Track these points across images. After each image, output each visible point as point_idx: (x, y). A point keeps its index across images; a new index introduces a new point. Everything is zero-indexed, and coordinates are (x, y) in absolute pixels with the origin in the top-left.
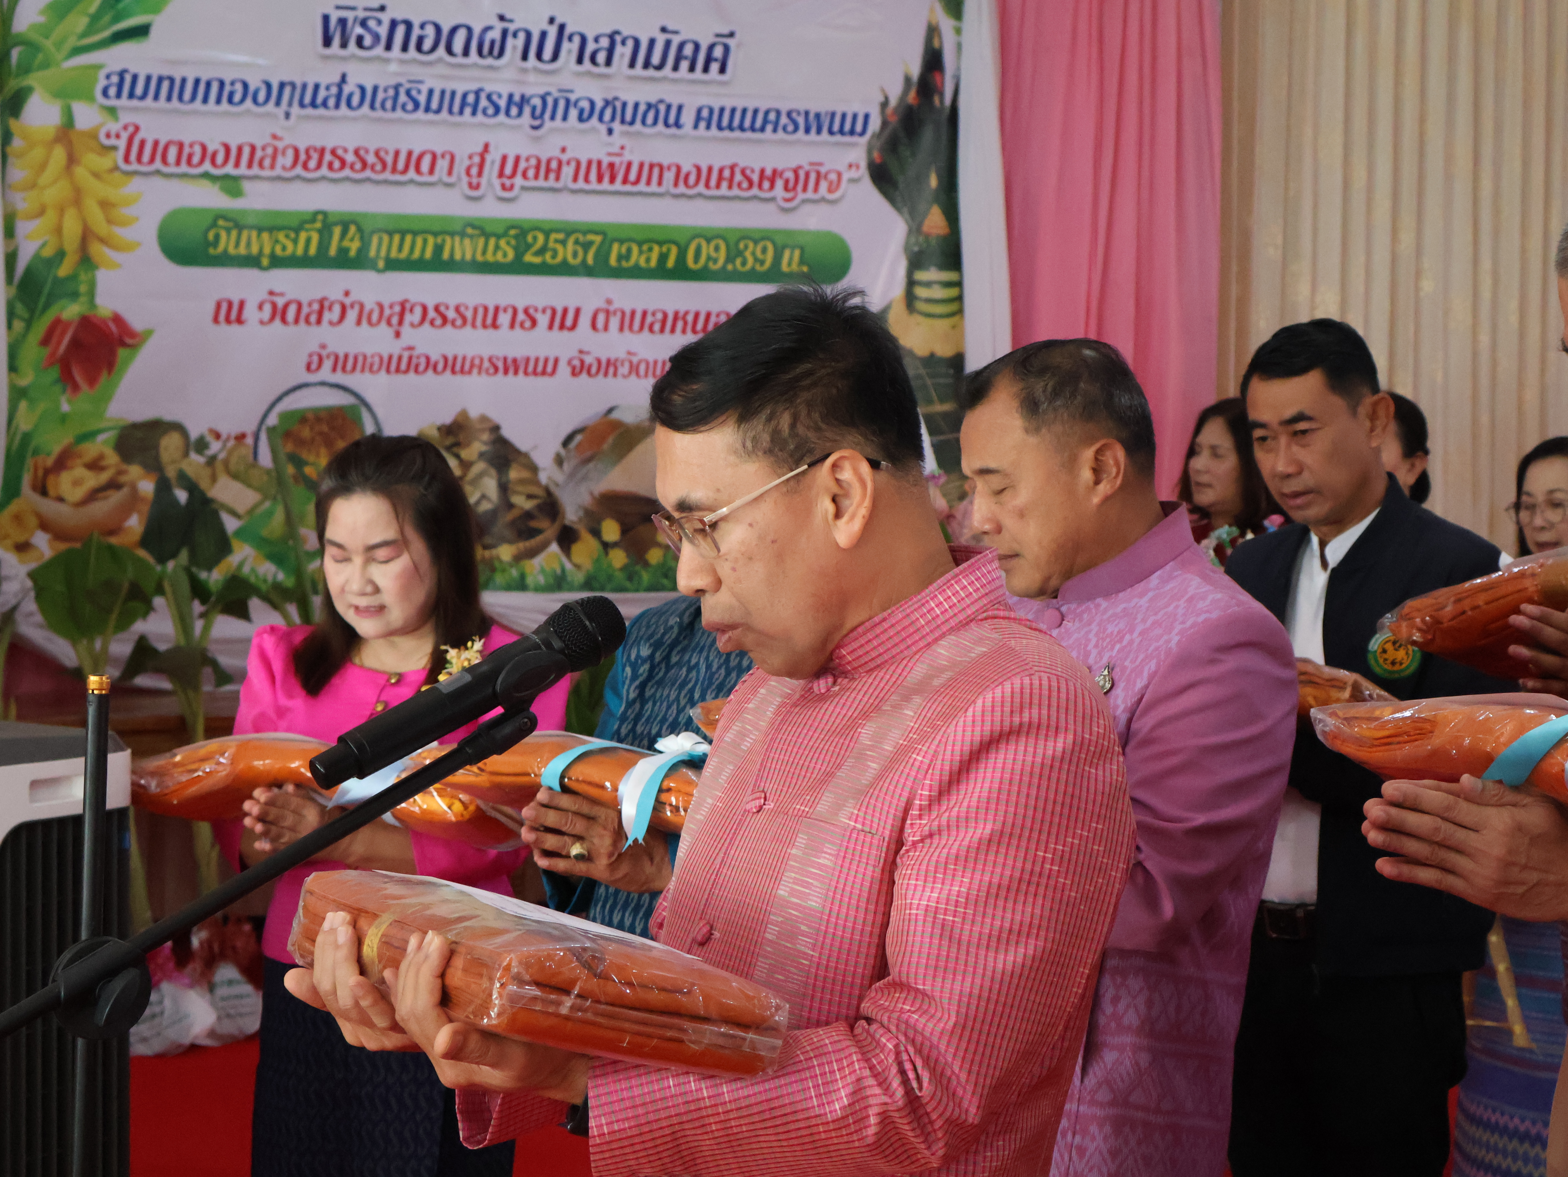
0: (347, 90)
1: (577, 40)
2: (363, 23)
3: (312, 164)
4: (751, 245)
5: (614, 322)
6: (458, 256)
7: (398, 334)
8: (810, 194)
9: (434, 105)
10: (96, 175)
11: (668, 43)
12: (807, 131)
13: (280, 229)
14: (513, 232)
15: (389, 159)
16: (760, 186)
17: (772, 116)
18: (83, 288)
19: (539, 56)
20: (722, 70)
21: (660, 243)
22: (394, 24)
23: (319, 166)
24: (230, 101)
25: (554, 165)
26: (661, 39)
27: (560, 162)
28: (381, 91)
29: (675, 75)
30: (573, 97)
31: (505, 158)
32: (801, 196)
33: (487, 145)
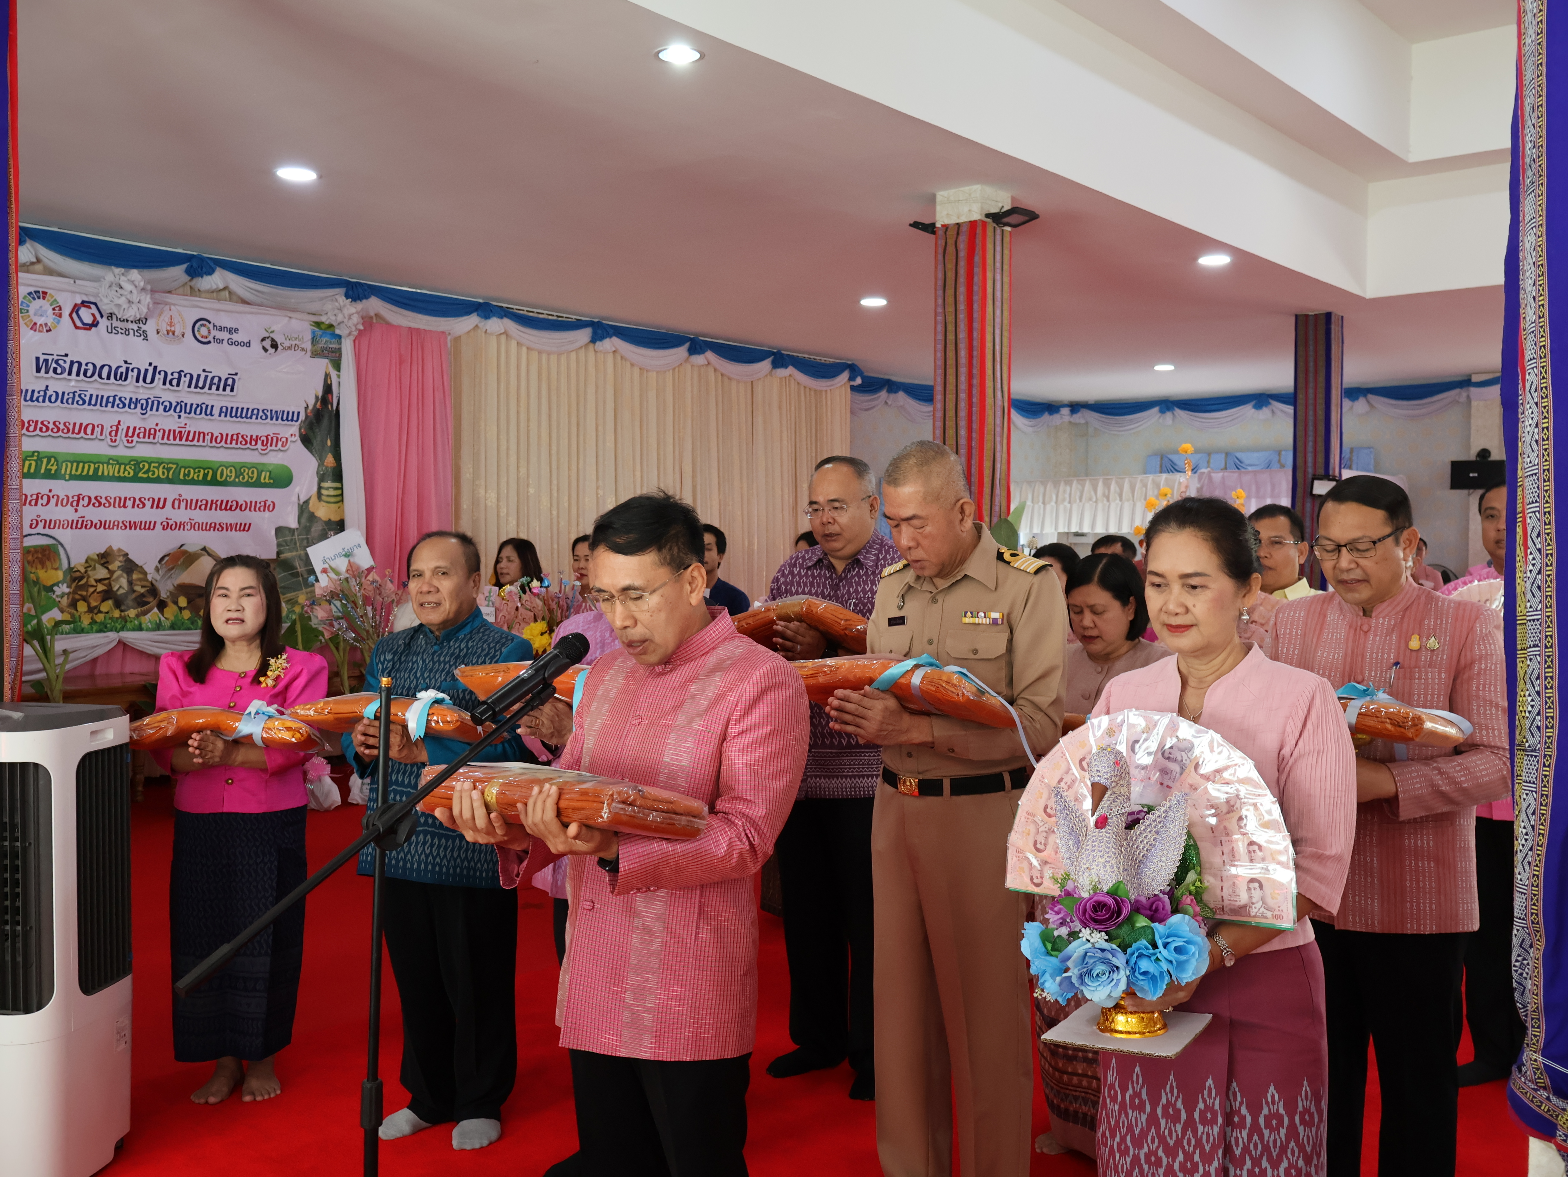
0: (48, 393)
1: (163, 373)
2: (57, 362)
3: (31, 429)
4: (247, 470)
5: (183, 505)
6: (106, 474)
7: (76, 511)
8: (273, 447)
9: (93, 402)
11: (206, 377)
12: (272, 419)
14: (133, 463)
15: (71, 427)
16: (251, 444)
17: (255, 412)
19: (144, 381)
20: (232, 390)
21: (204, 469)
22: (72, 363)
23: (35, 430)
25: (152, 431)
26: (203, 375)
27: (155, 430)
28: (66, 394)
29: (210, 392)
30: (161, 401)
31: (128, 428)
32: (269, 448)
33: (119, 422)
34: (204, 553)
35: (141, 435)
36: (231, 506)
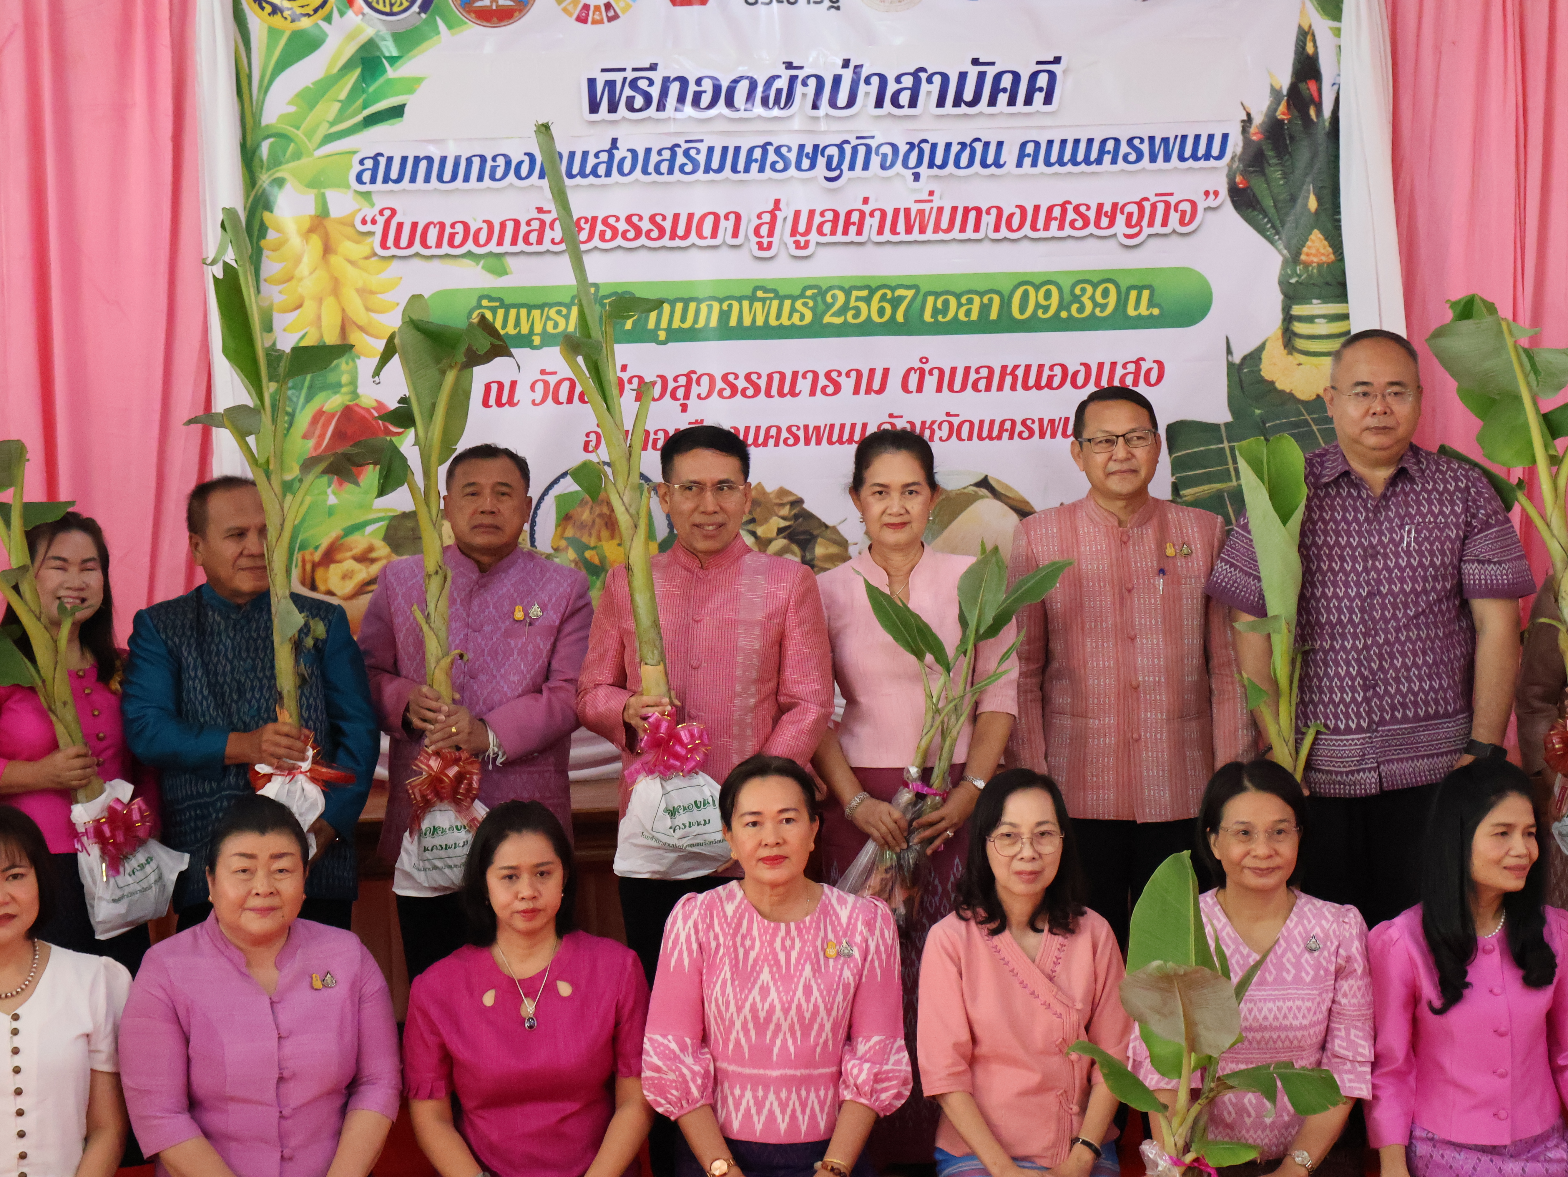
0: (618, 155)
1: (875, 81)
2: (633, 84)
3: (583, 235)
4: (1089, 289)
5: (931, 382)
6: (747, 322)
7: (684, 408)
8: (1157, 228)
9: (715, 165)
10: (352, 263)
11: (982, 76)
12: (1153, 159)
13: (551, 305)
14: (809, 293)
15: (668, 225)
16: (1098, 225)
17: (1110, 146)
18: (345, 379)
19: (833, 104)
20: (1048, 100)
21: (981, 294)
22: (666, 81)
23: (591, 237)
24: (492, 178)
25: (855, 217)
26: (973, 73)
27: (862, 214)
28: (654, 154)
29: (992, 110)
30: (874, 144)
31: (797, 214)
32: (1146, 231)
33: (777, 202)
34: (983, 491)
35: (827, 228)
36: (1051, 378)
